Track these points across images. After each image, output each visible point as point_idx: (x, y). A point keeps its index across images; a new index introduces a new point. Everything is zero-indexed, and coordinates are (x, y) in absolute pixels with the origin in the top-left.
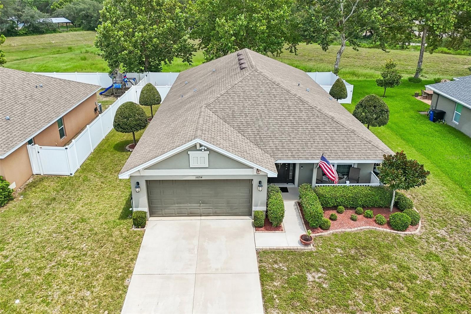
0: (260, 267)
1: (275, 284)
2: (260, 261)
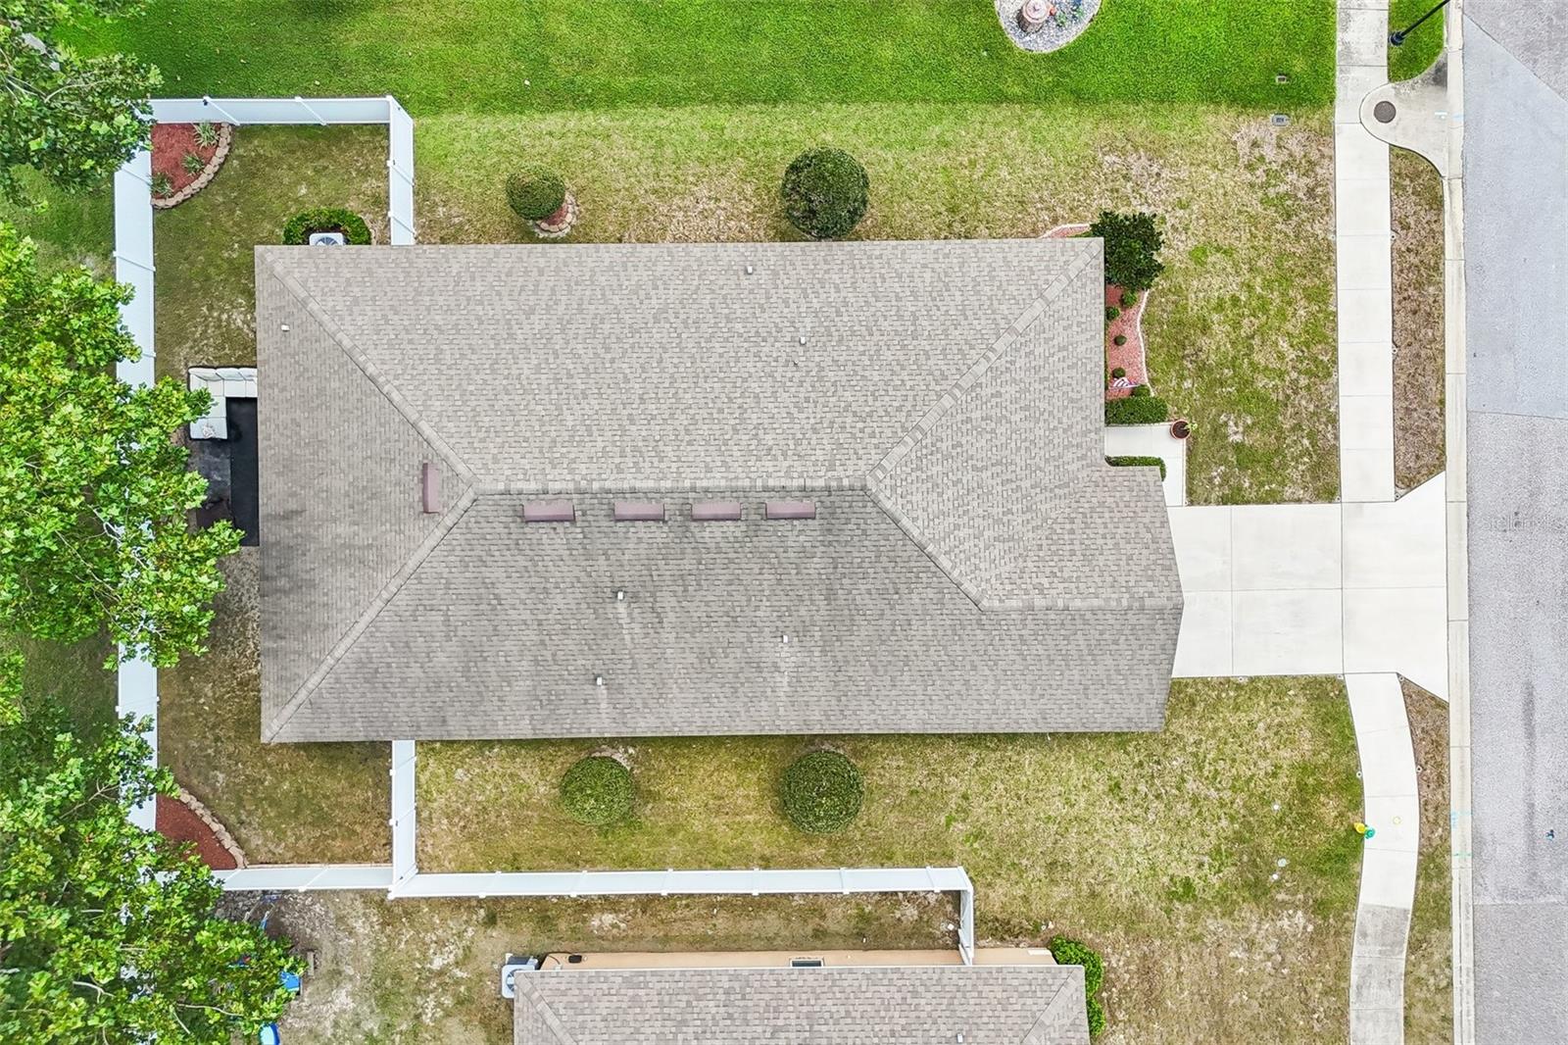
0: (1218, 503)
1: (1247, 485)
2: (1207, 502)
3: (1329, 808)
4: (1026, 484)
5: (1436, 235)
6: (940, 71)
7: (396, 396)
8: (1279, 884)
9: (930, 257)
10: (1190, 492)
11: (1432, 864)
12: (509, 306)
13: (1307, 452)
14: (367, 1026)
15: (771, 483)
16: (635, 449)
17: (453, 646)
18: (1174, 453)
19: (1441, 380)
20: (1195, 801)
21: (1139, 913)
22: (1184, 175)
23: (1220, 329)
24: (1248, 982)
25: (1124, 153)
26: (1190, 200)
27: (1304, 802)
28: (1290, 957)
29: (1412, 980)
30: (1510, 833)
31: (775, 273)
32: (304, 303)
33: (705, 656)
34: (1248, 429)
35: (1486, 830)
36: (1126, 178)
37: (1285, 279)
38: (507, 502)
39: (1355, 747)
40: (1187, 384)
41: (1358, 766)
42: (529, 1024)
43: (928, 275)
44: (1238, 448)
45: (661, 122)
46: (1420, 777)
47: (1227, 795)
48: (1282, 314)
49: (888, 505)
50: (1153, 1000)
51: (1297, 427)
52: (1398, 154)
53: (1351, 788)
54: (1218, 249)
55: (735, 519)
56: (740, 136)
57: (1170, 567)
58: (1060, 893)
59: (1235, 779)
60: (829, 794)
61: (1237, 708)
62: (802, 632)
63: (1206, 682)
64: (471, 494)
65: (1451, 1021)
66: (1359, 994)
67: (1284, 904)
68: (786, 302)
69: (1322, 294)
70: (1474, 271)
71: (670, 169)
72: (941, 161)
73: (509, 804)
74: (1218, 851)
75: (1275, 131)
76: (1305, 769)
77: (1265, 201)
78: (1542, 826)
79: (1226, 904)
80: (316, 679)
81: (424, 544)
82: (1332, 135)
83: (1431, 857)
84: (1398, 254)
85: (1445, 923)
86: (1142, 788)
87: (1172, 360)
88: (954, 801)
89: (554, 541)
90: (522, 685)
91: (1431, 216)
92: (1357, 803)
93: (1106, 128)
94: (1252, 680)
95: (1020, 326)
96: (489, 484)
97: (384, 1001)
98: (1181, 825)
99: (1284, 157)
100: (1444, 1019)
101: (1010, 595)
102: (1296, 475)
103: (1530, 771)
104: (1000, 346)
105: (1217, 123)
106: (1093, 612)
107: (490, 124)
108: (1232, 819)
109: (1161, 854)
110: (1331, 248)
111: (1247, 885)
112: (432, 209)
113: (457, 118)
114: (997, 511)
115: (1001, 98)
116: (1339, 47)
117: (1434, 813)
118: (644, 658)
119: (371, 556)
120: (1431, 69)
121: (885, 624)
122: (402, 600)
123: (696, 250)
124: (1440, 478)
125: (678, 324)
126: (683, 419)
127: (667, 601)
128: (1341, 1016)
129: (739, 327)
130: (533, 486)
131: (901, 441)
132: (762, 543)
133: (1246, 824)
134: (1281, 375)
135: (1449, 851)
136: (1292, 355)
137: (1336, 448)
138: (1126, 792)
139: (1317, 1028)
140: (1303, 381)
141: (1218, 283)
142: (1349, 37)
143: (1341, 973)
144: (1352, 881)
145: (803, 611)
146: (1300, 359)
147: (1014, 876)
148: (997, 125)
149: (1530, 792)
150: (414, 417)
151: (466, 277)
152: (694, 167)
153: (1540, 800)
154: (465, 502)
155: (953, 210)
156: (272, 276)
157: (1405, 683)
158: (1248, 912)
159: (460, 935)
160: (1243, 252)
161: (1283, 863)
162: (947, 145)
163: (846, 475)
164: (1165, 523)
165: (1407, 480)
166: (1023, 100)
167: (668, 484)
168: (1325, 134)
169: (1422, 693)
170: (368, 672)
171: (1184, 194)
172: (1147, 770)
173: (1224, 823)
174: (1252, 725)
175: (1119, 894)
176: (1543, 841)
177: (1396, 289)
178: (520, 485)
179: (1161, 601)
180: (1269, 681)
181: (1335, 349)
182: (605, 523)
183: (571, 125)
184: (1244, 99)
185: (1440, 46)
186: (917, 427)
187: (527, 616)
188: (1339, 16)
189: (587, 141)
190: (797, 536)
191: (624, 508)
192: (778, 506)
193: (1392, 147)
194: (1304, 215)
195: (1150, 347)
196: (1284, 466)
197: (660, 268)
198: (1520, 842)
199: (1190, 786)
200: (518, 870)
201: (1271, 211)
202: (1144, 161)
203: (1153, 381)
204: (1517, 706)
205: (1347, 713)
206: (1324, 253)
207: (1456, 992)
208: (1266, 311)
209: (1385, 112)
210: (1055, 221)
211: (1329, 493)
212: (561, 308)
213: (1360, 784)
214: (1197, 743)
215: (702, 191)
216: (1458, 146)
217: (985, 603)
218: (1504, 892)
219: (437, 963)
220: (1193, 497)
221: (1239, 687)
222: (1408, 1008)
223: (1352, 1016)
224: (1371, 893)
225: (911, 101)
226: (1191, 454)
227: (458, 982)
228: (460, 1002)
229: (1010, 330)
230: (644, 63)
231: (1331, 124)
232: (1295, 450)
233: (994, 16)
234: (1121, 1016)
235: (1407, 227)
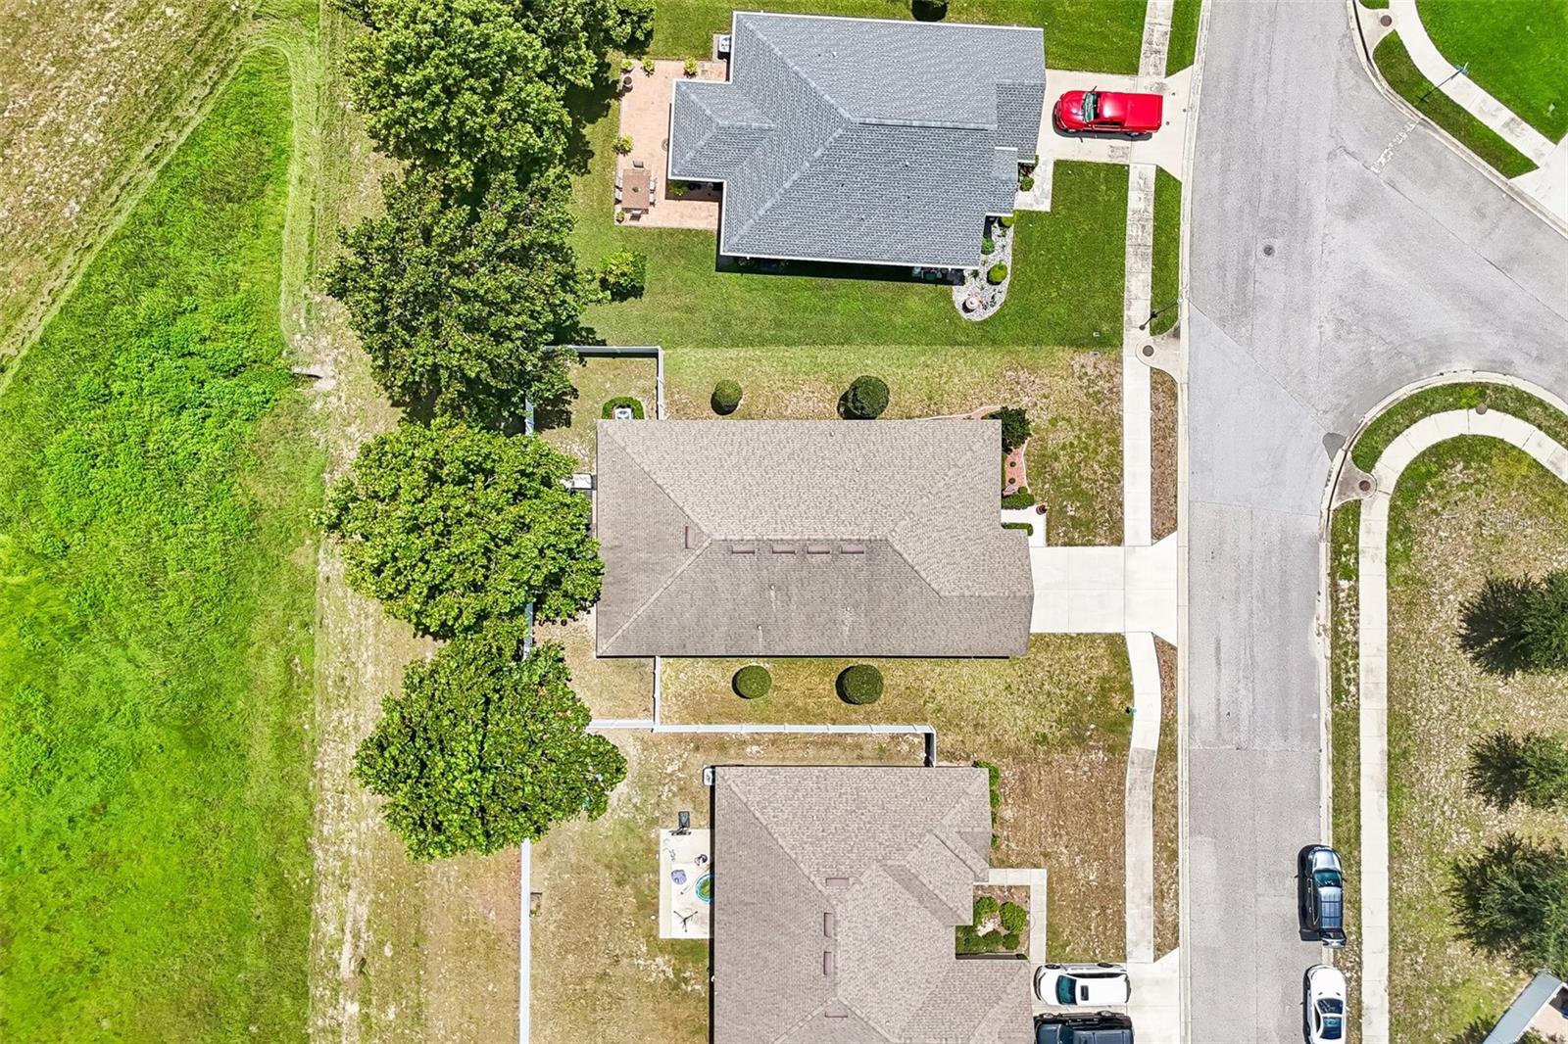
0: (1061, 546)
1: (1077, 536)
3: (1116, 699)
4: (963, 537)
5: (1174, 413)
6: (925, 331)
7: (672, 496)
8: (1090, 736)
9: (918, 429)
10: (1048, 540)
11: (1168, 728)
12: (720, 451)
13: (1107, 521)
14: (634, 801)
15: (844, 537)
16: (782, 521)
17: (693, 610)
18: (1039, 522)
19: (1175, 485)
20: (1049, 694)
21: (1019, 750)
22: (1046, 381)
23: (1064, 459)
24: (1073, 785)
25: (1016, 370)
26: (1049, 394)
27: (1104, 696)
28: (1096, 774)
29: (1157, 787)
30: (1208, 713)
31: (844, 436)
32: (624, 449)
33: (810, 617)
34: (1077, 509)
35: (1196, 712)
36: (1018, 383)
37: (1097, 435)
38: (725, 544)
39: (1130, 669)
40: (1047, 486)
41: (1131, 678)
42: (723, 791)
43: (917, 437)
44: (1073, 518)
45: (787, 354)
46: (1162, 684)
47: (1065, 692)
48: (1096, 452)
49: (897, 548)
50: (1026, 793)
51: (1103, 508)
52: (1154, 372)
53: (1127, 689)
54: (1063, 419)
55: (828, 553)
56: (825, 361)
57: (1029, 578)
58: (980, 739)
59: (1069, 684)
60: (867, 683)
61: (1070, 648)
62: (856, 606)
63: (1055, 635)
64: (709, 540)
65: (1177, 808)
66: (1130, 793)
67: (1092, 747)
68: (850, 450)
69: (1116, 442)
70: (1192, 431)
71: (790, 377)
72: (925, 374)
73: (706, 691)
74: (1060, 719)
75: (1093, 360)
76: (1104, 679)
77: (1088, 395)
78: (1224, 711)
79: (1064, 747)
80: (627, 625)
81: (685, 563)
82: (1122, 363)
83: (1168, 725)
84: (1154, 422)
85: (1175, 758)
86: (1022, 688)
87: (1039, 474)
88: (928, 692)
89: (744, 562)
90: (724, 629)
91: (1172, 403)
92: (1130, 697)
93: (1007, 359)
94: (1078, 634)
95: (960, 464)
96: (717, 536)
97: (644, 788)
98: (1042, 707)
99: (1097, 372)
100: (1173, 806)
101: (954, 590)
102: (1102, 532)
103: (1218, 682)
104: (950, 474)
105: (1064, 354)
106: (992, 597)
107: (700, 353)
108: (1067, 704)
109: (1031, 721)
110: (1121, 418)
111: (1075, 737)
112: (672, 394)
113: (685, 350)
114: (948, 550)
115: (956, 343)
116: (1125, 318)
117: (1169, 703)
118: (781, 617)
119: (658, 567)
120: (1172, 330)
121: (895, 603)
122: (673, 588)
123: (806, 423)
124: (1174, 534)
125: (799, 460)
126: (803, 507)
127: (794, 590)
128: (1121, 804)
129: (828, 462)
130: (737, 537)
131: (904, 519)
132: (839, 564)
133: (1074, 706)
134: (1095, 482)
135: (1176, 721)
136: (1100, 472)
137: (1122, 519)
138: (1014, 688)
139: (1109, 809)
140: (1106, 485)
141: (1064, 435)
142: (1130, 313)
143: (1121, 782)
144: (1127, 735)
145: (857, 596)
146: (1104, 474)
147: (957, 730)
148: (952, 356)
149: (1218, 693)
150: (681, 505)
151: (699, 436)
152: (802, 376)
153: (1224, 696)
154: (706, 544)
155: (930, 399)
156: (607, 434)
157: (1155, 637)
158: (1075, 751)
159: (681, 756)
160: (1076, 418)
161: (1092, 726)
162: (928, 366)
163: (878, 534)
164: (1028, 557)
165: (1157, 535)
166: (966, 344)
167: (797, 537)
168: (1119, 361)
169: (1163, 642)
170: (652, 620)
171: (1046, 391)
172: (1024, 679)
173: (1063, 706)
174: (1078, 657)
175: (1010, 740)
176: (1224, 717)
177: (1153, 440)
178: (732, 537)
179: (1024, 593)
180: (1087, 635)
181: (1122, 469)
182: (768, 554)
183: (742, 354)
184: (1077, 344)
185: (1177, 318)
186: (911, 512)
187: (729, 596)
188: (1126, 303)
189: (750, 362)
190: (855, 561)
191: (777, 548)
192: (847, 548)
193: (1152, 368)
194: (1107, 402)
195: (1028, 467)
196: (1096, 527)
197: (790, 433)
198: (1213, 717)
199: (1046, 687)
200: (710, 723)
201: (1091, 400)
202: (1027, 375)
203: (1030, 485)
204: (1213, 650)
205: (1126, 652)
206: (1116, 422)
207: (1180, 794)
208: (1087, 451)
209: (1148, 351)
210: (981, 404)
211: (1119, 542)
212: (744, 452)
213: (1132, 686)
214: (1050, 666)
215: (806, 388)
216: (1186, 368)
217: (942, 594)
218: (1204, 743)
219: (669, 770)
220: (1049, 543)
221: (1072, 638)
222: (1155, 800)
223: (1127, 803)
224: (1136, 742)
225: (910, 344)
226: (1048, 522)
227: (679, 779)
228: (681, 789)
229: (956, 466)
230: (778, 324)
231: (1121, 357)
232: (1102, 520)
233: (952, 302)
234: (1010, 801)
235: (1159, 409)
